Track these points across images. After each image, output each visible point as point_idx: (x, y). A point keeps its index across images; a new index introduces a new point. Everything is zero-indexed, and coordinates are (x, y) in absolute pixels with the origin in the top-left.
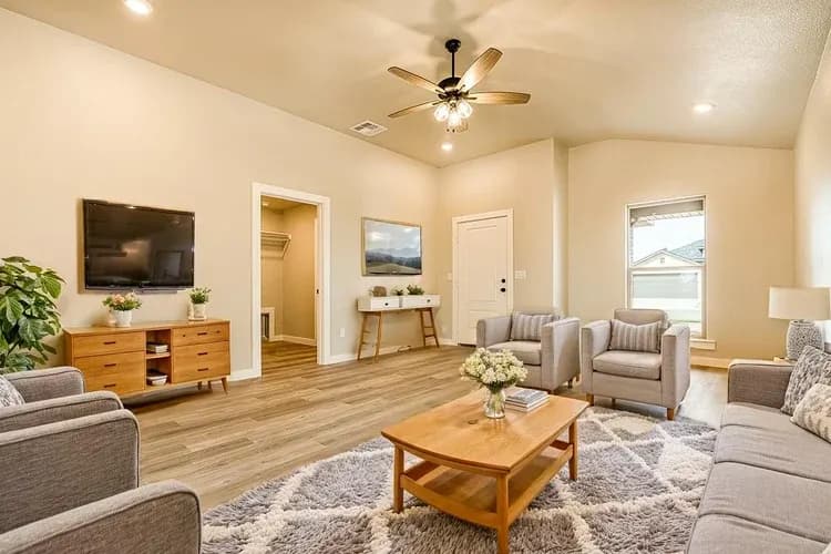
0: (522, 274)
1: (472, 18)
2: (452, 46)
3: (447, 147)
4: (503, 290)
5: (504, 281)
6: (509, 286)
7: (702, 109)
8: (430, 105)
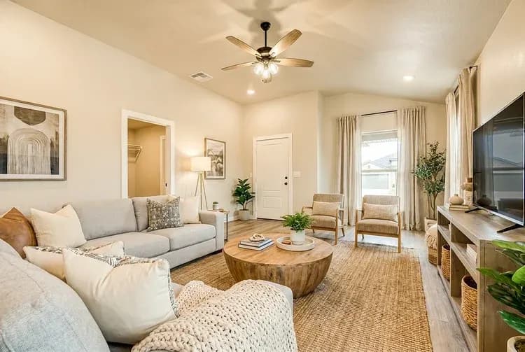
0: (298, 174)
1: (280, 9)
2: (265, 26)
3: (251, 92)
4: (286, 184)
5: (286, 178)
6: (290, 181)
7: (408, 79)
8: (250, 64)
